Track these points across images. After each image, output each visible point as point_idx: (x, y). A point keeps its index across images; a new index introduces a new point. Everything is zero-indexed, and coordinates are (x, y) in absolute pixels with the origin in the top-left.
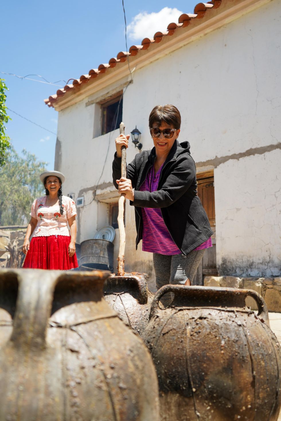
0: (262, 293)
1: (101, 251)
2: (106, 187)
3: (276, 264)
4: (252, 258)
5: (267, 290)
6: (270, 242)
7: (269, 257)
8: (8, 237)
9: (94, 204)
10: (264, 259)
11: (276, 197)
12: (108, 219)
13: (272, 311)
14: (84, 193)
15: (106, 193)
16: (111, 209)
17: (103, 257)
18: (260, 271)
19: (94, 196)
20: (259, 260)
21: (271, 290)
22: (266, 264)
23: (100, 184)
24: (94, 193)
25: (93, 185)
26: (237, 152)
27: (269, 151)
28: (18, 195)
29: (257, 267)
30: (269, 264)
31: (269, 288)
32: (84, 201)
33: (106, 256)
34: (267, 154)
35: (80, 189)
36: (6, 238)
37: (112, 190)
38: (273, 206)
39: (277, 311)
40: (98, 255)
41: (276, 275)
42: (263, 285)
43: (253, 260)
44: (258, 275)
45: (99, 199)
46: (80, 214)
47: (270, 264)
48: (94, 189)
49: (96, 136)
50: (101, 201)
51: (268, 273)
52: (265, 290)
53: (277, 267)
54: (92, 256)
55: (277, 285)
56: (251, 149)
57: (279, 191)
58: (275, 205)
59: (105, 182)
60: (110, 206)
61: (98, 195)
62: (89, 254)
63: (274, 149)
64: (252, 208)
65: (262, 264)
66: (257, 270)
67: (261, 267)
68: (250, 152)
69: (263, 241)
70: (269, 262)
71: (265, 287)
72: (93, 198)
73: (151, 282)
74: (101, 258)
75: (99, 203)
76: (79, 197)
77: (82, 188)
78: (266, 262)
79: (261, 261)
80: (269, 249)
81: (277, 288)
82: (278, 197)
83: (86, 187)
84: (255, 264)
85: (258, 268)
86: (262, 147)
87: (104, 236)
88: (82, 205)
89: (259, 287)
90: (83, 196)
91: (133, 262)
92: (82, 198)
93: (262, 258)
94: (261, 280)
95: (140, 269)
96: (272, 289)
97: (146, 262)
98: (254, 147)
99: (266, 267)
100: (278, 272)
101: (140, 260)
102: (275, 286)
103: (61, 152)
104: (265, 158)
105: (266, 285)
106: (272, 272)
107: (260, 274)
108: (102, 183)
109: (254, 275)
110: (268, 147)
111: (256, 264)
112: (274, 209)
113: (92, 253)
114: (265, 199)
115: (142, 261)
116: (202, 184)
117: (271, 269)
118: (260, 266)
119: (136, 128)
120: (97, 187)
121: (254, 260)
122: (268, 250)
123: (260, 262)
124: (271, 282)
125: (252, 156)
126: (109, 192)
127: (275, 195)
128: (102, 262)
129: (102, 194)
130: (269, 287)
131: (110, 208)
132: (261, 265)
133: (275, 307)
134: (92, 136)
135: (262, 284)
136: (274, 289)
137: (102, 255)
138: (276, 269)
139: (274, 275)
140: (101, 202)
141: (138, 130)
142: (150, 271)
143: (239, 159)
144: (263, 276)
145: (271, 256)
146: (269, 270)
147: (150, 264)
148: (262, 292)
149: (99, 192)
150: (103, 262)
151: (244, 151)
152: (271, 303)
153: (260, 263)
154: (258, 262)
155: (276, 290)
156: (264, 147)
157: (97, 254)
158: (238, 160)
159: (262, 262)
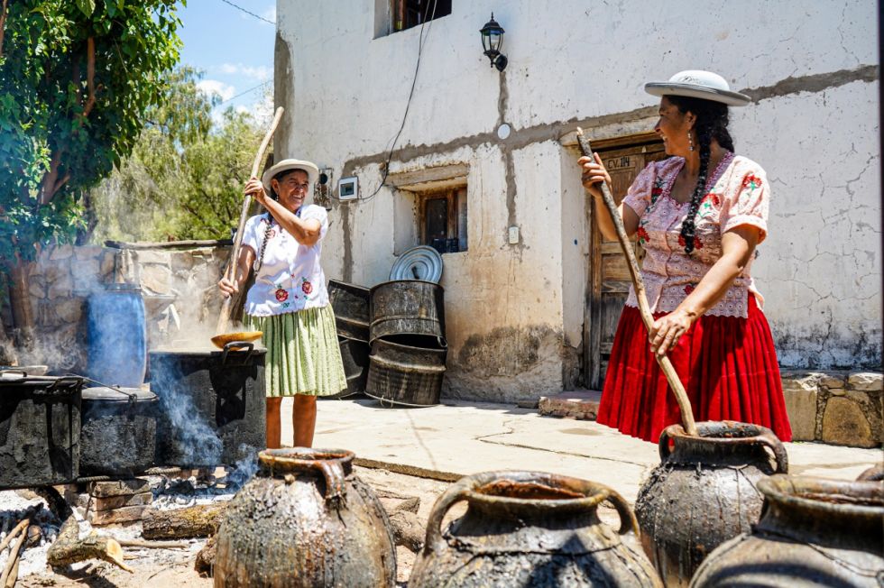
0: (820, 405)
1: (421, 306)
2: (414, 157)
3: (843, 342)
4: (785, 327)
5: (831, 400)
6: (831, 293)
7: (827, 326)
8: (166, 265)
9: (385, 194)
10: (816, 330)
11: (851, 194)
12: (415, 227)
13: (842, 443)
14: (357, 168)
15: (414, 170)
16: (423, 206)
17: (426, 320)
18: (804, 356)
19: (383, 176)
20: (804, 331)
21: (839, 400)
22: (820, 340)
23: (397, 147)
24: (385, 170)
25: (379, 151)
26: (755, 86)
27: (836, 85)
28: (140, 152)
29: (797, 346)
30: (828, 341)
31: (834, 396)
32: (359, 187)
33: (432, 318)
34: (830, 91)
35: (345, 159)
36: (163, 267)
37: (430, 164)
38: (842, 212)
39: (852, 443)
40: (417, 316)
41: (845, 364)
42: (822, 390)
43: (788, 330)
44: (800, 364)
45: (396, 184)
46: (350, 217)
47: (830, 341)
48: (384, 160)
49: (381, 33)
50: (401, 188)
51: (825, 359)
52: (826, 401)
53: (846, 348)
54: (404, 319)
55: (854, 390)
56: (790, 80)
57: (858, 178)
58: (847, 211)
59: (412, 144)
60: (421, 197)
61: (393, 174)
62: (396, 314)
63: (849, 81)
64: (787, 216)
65: (809, 339)
66: (797, 353)
67: (807, 347)
68: (787, 87)
69: (814, 290)
70: (827, 337)
71: (827, 393)
72: (382, 180)
73: (536, 374)
74: (423, 322)
75: (397, 193)
76: (343, 177)
77: (352, 157)
78: (821, 337)
79: (809, 335)
80: (829, 309)
81: (856, 397)
82: (854, 192)
83: (361, 155)
84: (792, 339)
85: (800, 350)
86: (817, 76)
87: (414, 270)
88: (354, 196)
89: (813, 392)
90: (355, 176)
91: (488, 329)
92: (354, 180)
93: (811, 328)
94: (817, 378)
95: (508, 345)
96: (844, 399)
97: (523, 329)
98: (797, 75)
99: (820, 347)
100: (850, 359)
101: (507, 325)
102: (850, 393)
103: (290, 67)
104: (825, 102)
105: (830, 388)
106: (834, 358)
107: (806, 362)
108: (403, 147)
109: (791, 365)
110: (835, 75)
111: (797, 340)
112: (844, 219)
113: (402, 313)
114: (822, 195)
115: (511, 327)
116: (657, 154)
117: (833, 351)
118: (806, 344)
119: (492, 20)
120: (393, 156)
121: (792, 332)
122: (825, 311)
123: (805, 336)
124: (840, 383)
125: (792, 95)
126: (423, 168)
127: (847, 188)
128: (426, 331)
129: (405, 171)
130: (835, 393)
131: (420, 203)
132: (808, 342)
133: (849, 436)
134: (372, 34)
135: (819, 386)
136: (848, 398)
137: (424, 316)
138: (844, 351)
139: (839, 364)
140: (400, 190)
141: (497, 24)
142: (532, 350)
143: (760, 102)
144: (813, 366)
145: (833, 324)
146: (828, 353)
147: (533, 334)
148: (818, 403)
149: (395, 167)
150: (428, 330)
151: (771, 83)
152: (840, 427)
153: (806, 338)
154: (800, 335)
155: (853, 399)
156: (825, 75)
157: (414, 313)
158: (757, 104)
159: (811, 337)
